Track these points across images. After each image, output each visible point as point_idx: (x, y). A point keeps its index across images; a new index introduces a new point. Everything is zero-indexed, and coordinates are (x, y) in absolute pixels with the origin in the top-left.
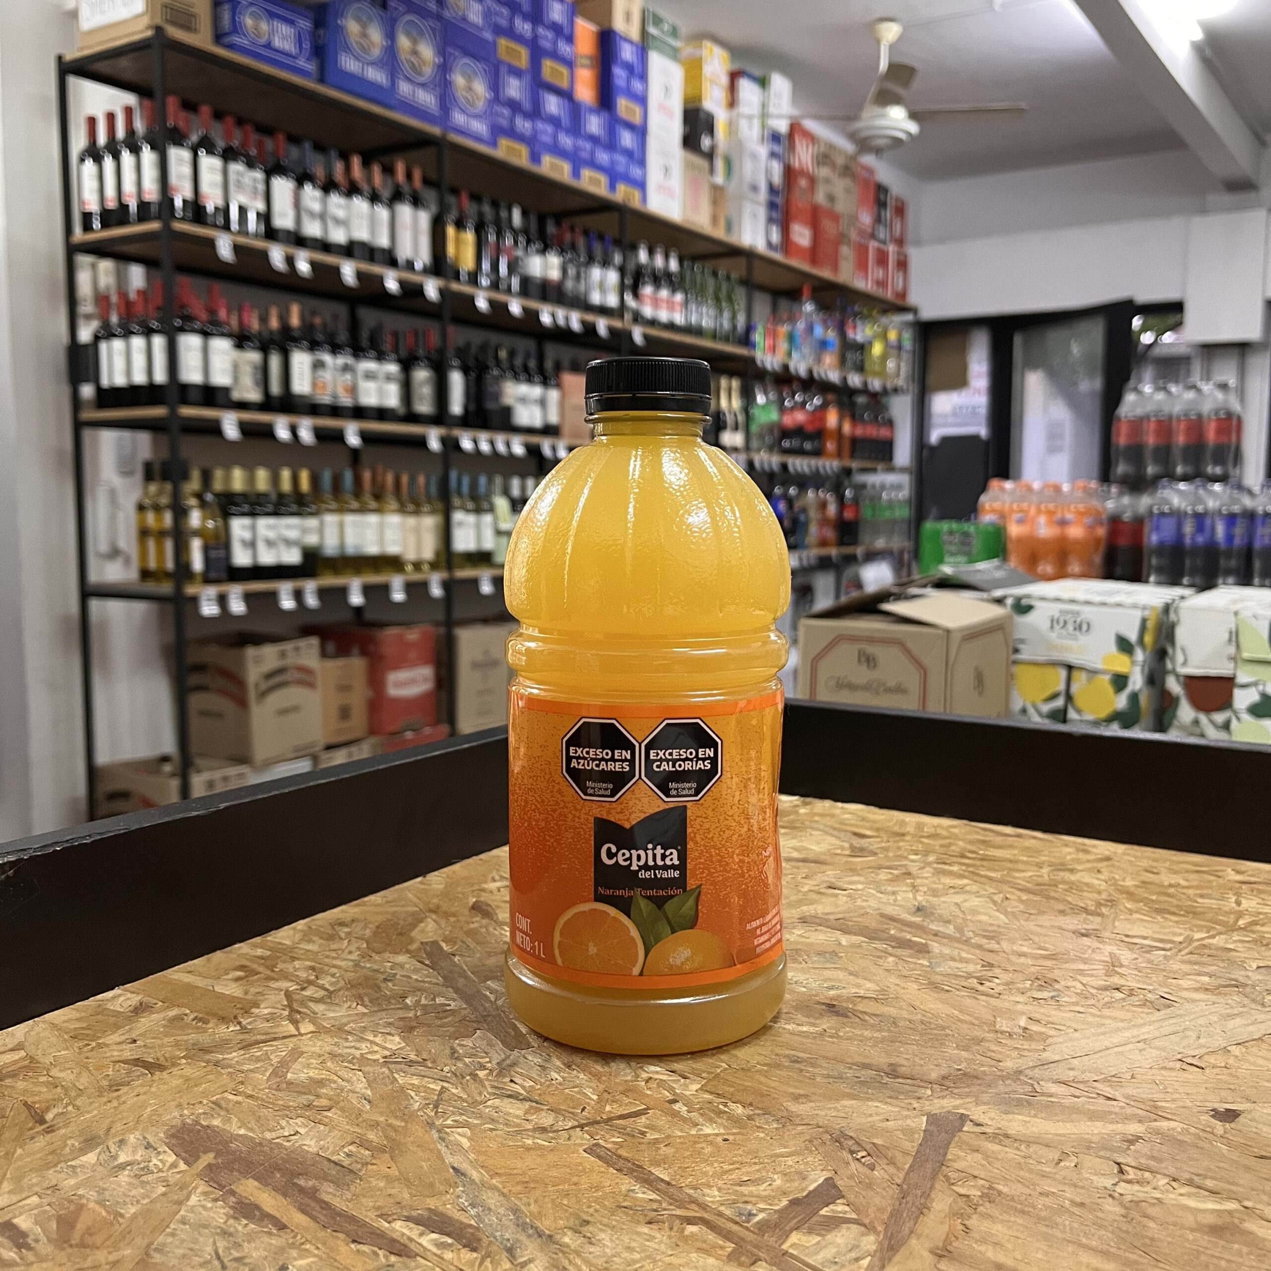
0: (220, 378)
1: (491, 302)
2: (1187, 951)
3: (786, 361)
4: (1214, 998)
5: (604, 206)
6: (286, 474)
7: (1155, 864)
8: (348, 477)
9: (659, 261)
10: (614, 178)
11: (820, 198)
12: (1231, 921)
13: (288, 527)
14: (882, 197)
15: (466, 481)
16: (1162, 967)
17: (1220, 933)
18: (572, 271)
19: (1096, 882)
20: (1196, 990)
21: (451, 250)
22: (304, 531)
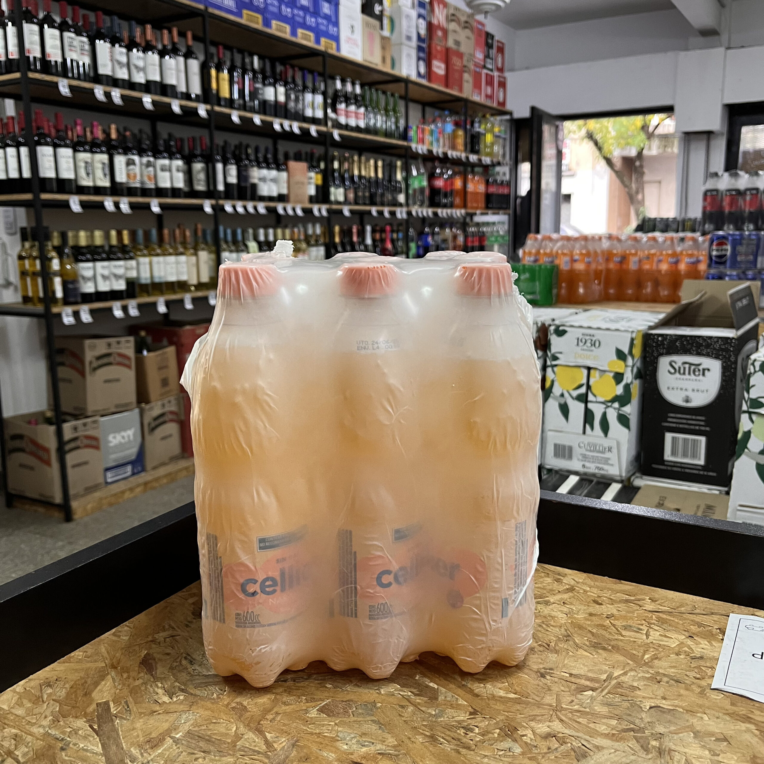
0: (67, 174)
1: (241, 118)
2: (606, 691)
3: (430, 148)
4: (616, 745)
5: (313, 53)
6: (113, 233)
7: (601, 593)
8: (154, 232)
9: (349, 87)
10: (319, 34)
11: (450, 43)
12: (640, 654)
13: (115, 266)
14: (490, 41)
15: (229, 231)
16: (588, 710)
17: (631, 670)
18: (293, 96)
19: (561, 615)
20: (606, 736)
21: (214, 85)
22: (127, 269)
